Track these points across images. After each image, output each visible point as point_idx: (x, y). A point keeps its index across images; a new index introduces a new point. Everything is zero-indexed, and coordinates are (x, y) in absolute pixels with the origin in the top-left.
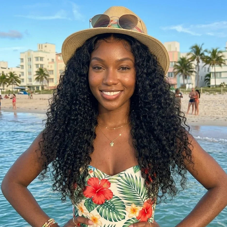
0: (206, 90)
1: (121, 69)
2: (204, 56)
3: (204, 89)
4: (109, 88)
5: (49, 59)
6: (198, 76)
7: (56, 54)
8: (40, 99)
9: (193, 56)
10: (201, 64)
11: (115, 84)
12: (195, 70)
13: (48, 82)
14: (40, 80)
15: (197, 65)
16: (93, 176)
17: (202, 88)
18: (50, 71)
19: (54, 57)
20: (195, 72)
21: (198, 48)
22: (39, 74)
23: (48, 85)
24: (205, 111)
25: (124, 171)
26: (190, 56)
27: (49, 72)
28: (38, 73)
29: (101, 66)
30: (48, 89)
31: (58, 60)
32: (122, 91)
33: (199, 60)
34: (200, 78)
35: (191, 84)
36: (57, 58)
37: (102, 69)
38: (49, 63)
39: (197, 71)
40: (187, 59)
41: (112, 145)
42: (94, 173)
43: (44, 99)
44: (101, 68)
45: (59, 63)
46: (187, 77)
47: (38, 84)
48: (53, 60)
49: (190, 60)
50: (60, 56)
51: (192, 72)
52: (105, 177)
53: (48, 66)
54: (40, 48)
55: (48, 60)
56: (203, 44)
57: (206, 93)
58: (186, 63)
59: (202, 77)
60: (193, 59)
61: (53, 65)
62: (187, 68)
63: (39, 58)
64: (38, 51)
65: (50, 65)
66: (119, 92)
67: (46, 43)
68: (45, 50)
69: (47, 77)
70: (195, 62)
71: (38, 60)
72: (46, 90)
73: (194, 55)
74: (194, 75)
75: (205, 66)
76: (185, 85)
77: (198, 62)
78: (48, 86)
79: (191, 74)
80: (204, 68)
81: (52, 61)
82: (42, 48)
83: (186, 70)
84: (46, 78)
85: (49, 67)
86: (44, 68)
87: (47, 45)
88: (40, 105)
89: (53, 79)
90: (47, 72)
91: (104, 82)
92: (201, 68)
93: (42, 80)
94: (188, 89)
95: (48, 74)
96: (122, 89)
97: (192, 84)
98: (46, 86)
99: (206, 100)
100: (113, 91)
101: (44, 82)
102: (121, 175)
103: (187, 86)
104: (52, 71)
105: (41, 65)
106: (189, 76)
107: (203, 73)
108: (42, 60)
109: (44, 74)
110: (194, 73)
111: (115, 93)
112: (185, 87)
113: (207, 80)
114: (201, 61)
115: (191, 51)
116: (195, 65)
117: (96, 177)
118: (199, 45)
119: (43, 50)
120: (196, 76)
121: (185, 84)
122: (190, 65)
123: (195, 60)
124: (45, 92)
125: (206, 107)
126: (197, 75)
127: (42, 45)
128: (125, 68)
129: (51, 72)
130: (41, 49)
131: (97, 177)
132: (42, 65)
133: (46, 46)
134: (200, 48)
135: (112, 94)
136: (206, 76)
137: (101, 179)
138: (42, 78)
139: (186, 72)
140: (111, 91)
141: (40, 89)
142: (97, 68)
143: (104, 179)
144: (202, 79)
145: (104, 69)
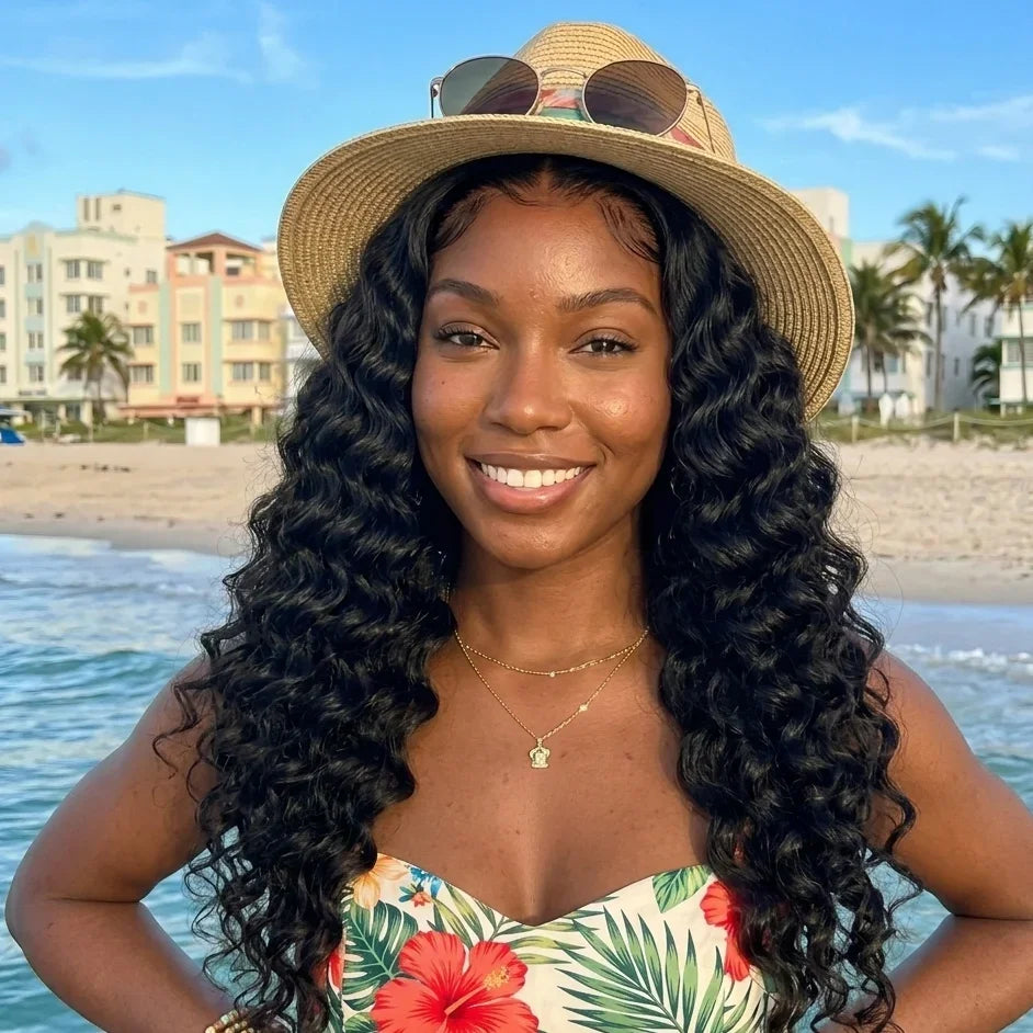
0: (976, 427)
1: (589, 348)
2: (970, 259)
3: (968, 420)
4: (517, 447)
5: (133, 274)
6: (941, 357)
7: (170, 244)
8: (84, 467)
9: (913, 261)
10: (956, 296)
11: (554, 428)
12: (922, 326)
13: (126, 383)
14: (84, 375)
15: (930, 305)
16: (429, 923)
17: (957, 418)
18: (136, 327)
19: (158, 259)
20: (924, 337)
21: (941, 219)
22: (83, 343)
23: (127, 401)
24: (972, 531)
25: (603, 897)
26: (898, 261)
27: (131, 332)
28: (74, 340)
29: (478, 331)
30: (127, 418)
31: (181, 276)
32: (589, 467)
33: (943, 278)
34: (949, 366)
35: (904, 399)
36: (170, 266)
37: (484, 343)
38: (133, 289)
39: (932, 332)
40: (882, 273)
41: (541, 759)
42: (435, 909)
43: (100, 466)
44: (480, 339)
45: (181, 292)
46: (887, 358)
47: (77, 391)
48: (152, 275)
49: (897, 281)
50: (187, 255)
51: (908, 335)
52: (496, 930)
53: (127, 307)
54: (86, 217)
55: (128, 273)
56: (961, 201)
57: (977, 439)
58: (879, 292)
59: (957, 361)
60: (912, 273)
61: (150, 298)
62: (886, 318)
63: (83, 267)
64: (77, 232)
65: (135, 300)
66: (571, 473)
67: (121, 191)
68: (112, 229)
69: (120, 356)
70: (925, 288)
71: (77, 274)
72: (113, 424)
73: (919, 255)
74: (917, 354)
75: (974, 309)
76: (877, 401)
77: (940, 286)
78: (123, 404)
79: (907, 349)
80: (966, 319)
81: (148, 281)
82: (98, 217)
83: (881, 326)
84: (114, 360)
85: (134, 306)
86: (108, 316)
87: (125, 201)
88: (84, 496)
89: (149, 367)
90: (120, 332)
91: (494, 414)
92: (951, 317)
93: (95, 374)
94: (890, 421)
95: (127, 343)
96: (588, 458)
97: (911, 398)
98: (114, 401)
99: (979, 477)
100: (541, 466)
101: (105, 382)
102: (584, 921)
103: (886, 406)
104: (148, 328)
105: (91, 299)
106: (895, 355)
107: (962, 342)
108: (99, 276)
109: (109, 344)
110: (918, 345)
111: (551, 477)
112: (877, 410)
113: (983, 378)
114: (950, 280)
115: (906, 235)
116: (922, 301)
117: (449, 930)
118: (944, 204)
119: (104, 224)
120: (929, 355)
121: (874, 395)
122: (901, 302)
123: (926, 277)
124: (112, 431)
125: (978, 509)
126: (934, 350)
127: (98, 201)
128: (612, 344)
129: (143, 333)
130: (92, 223)
131: (452, 932)
132: (95, 300)
133: (117, 208)
134: (947, 220)
135: (534, 479)
136: (978, 359)
137: (475, 940)
138: (94, 362)
139: (879, 337)
140: (525, 465)
141: (86, 416)
142: (456, 339)
143: (490, 945)
144: (956, 371)
145: (496, 347)
